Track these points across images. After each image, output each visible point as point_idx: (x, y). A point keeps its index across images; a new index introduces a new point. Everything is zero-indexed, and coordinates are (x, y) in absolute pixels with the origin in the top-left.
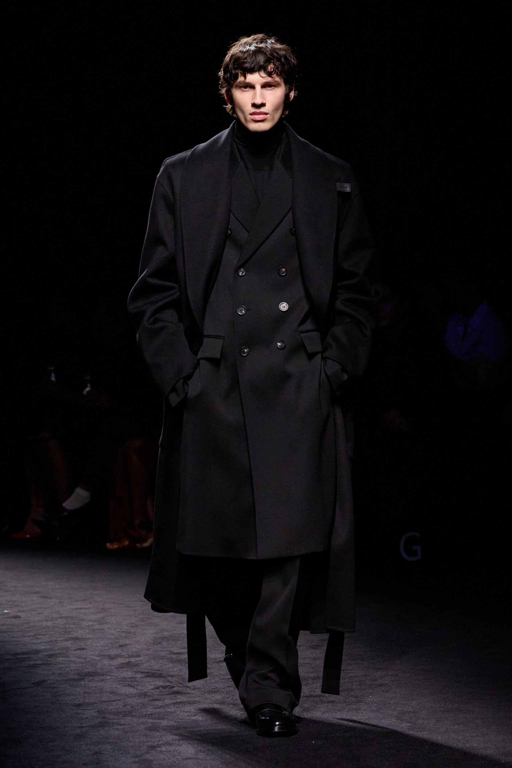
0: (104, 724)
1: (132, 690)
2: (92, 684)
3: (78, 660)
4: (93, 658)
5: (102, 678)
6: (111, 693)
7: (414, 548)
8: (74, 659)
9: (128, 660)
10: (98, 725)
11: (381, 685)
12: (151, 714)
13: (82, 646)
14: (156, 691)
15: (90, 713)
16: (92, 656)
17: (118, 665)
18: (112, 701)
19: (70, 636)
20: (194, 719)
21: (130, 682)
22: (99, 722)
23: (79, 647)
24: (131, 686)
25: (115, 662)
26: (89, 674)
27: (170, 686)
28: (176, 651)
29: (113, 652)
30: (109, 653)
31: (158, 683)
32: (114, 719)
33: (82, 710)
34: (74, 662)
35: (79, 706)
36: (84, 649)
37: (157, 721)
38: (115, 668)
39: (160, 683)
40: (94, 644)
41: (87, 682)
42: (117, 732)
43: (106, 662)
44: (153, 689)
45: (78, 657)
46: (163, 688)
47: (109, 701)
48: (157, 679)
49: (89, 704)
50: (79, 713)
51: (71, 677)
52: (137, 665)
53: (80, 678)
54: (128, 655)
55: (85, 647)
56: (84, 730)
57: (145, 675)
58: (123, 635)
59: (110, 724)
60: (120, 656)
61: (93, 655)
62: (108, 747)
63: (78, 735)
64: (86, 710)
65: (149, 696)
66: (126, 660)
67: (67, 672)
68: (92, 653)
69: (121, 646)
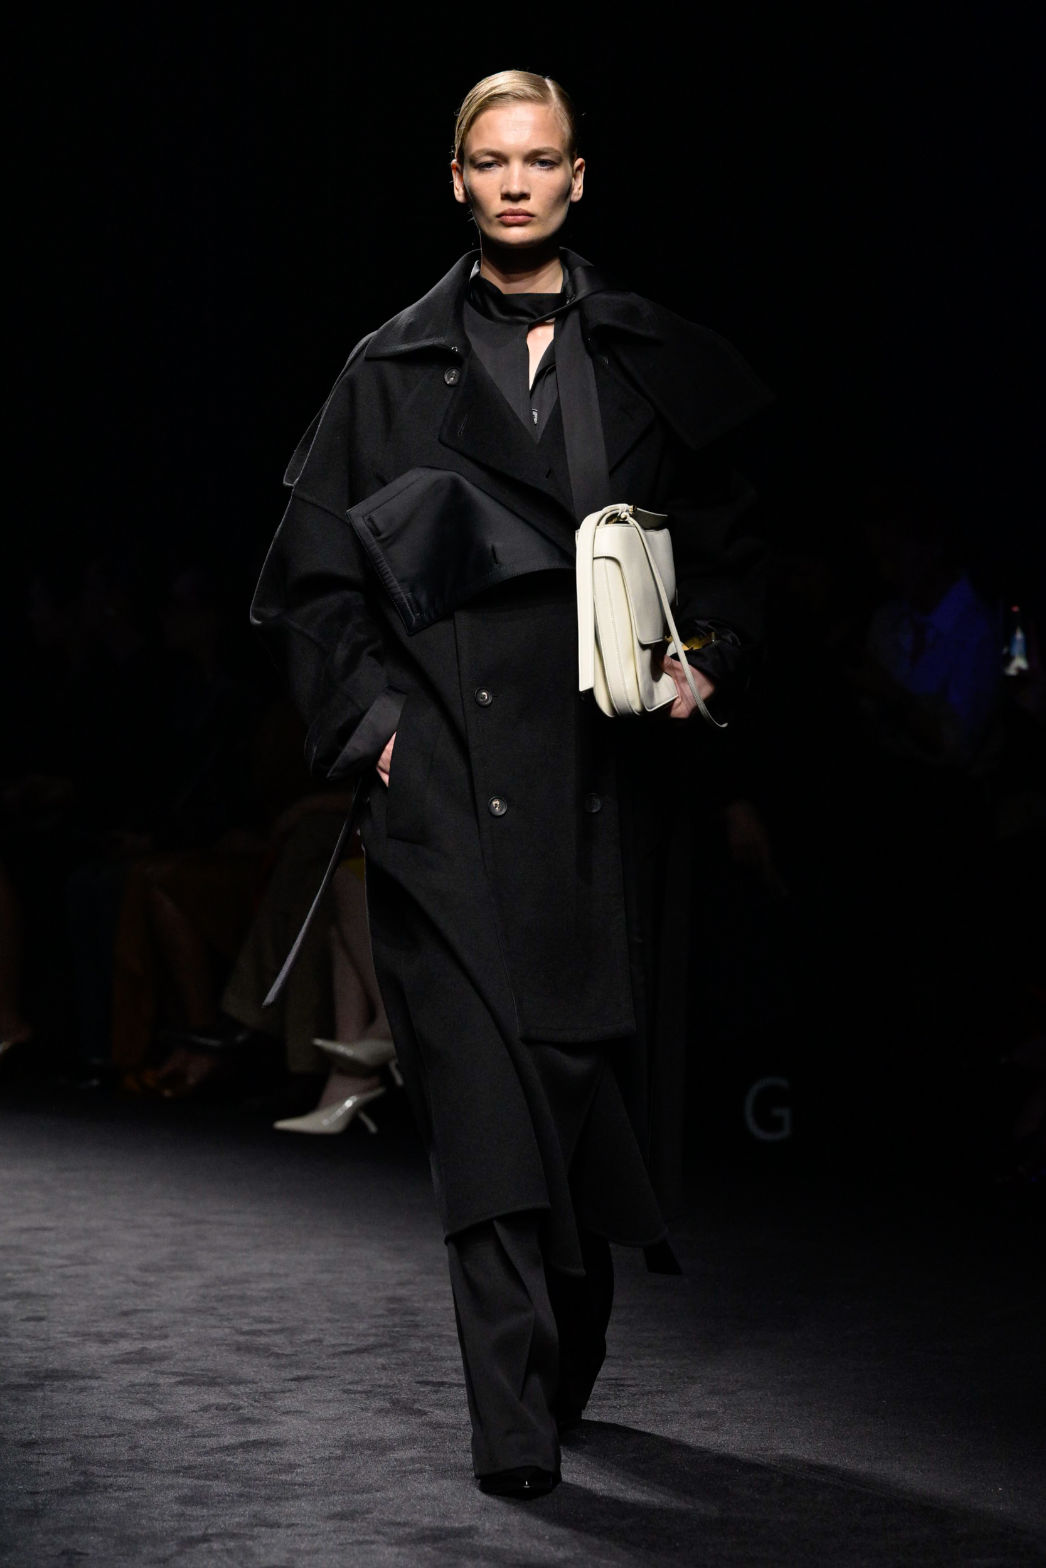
0: (85, 1488)
1: (147, 1413)
2: (59, 1398)
3: (28, 1342)
4: (63, 1340)
5: (82, 1383)
6: (103, 1419)
7: (777, 1112)
8: (20, 1340)
9: (141, 1346)
10: (71, 1489)
11: (699, 1415)
12: (190, 1467)
13: (38, 1311)
14: (202, 1417)
15: (54, 1461)
16: (62, 1335)
17: (119, 1356)
18: (106, 1436)
19: (11, 1290)
20: (286, 1480)
21: (146, 1394)
22: (75, 1483)
23: (31, 1314)
24: (146, 1403)
25: (110, 1350)
26: (53, 1375)
27: (233, 1406)
28: (246, 1328)
29: (106, 1327)
30: (99, 1328)
31: (206, 1396)
32: (109, 1477)
33: (37, 1454)
34: (20, 1348)
35: (30, 1445)
36: (41, 1319)
37: (202, 1482)
38: (112, 1362)
39: (213, 1397)
40: (66, 1309)
41: (49, 1394)
42: (114, 1506)
43: (93, 1349)
44: (196, 1412)
45: (28, 1337)
46: (216, 1409)
47: (97, 1437)
48: (204, 1388)
49: (52, 1442)
50: (30, 1462)
51: (14, 1380)
52: (162, 1358)
53: (33, 1382)
54: (141, 1334)
55: (45, 1314)
56: (40, 1499)
57: (178, 1379)
58: (132, 1288)
59: (99, 1487)
60: (122, 1335)
61: (64, 1333)
62: (93, 1538)
63: (25, 1511)
64: (44, 1454)
65: (187, 1427)
66: (138, 1345)
67: (4, 1369)
68: (61, 1328)
69: (125, 1314)
